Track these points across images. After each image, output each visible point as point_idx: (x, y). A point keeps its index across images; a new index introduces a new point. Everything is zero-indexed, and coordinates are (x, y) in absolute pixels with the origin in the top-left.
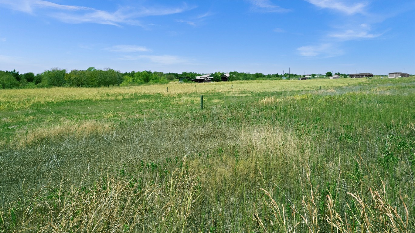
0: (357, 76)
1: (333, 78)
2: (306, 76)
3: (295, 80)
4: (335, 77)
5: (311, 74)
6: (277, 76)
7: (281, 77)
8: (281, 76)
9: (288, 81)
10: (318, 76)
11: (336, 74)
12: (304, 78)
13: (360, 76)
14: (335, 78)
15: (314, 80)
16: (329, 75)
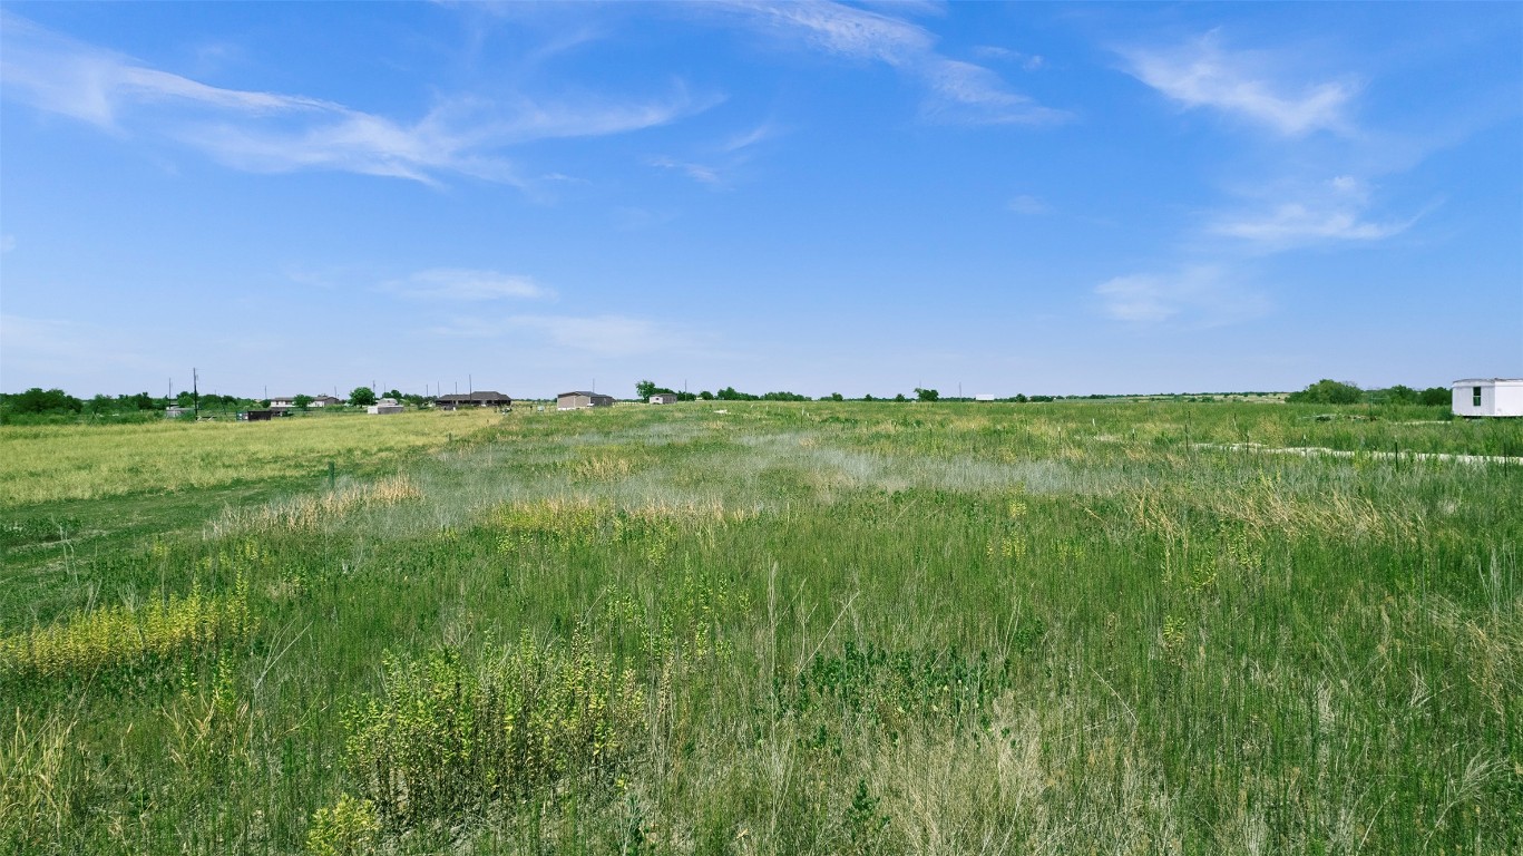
0: (460, 402)
1: (381, 411)
2: (273, 405)
3: (221, 419)
4: (387, 405)
5: (292, 395)
6: (143, 402)
7: (164, 408)
8: (164, 404)
9: (187, 425)
10: (321, 404)
11: (386, 395)
12: (262, 412)
13: (471, 402)
14: (388, 411)
15: (304, 420)
16: (363, 398)
